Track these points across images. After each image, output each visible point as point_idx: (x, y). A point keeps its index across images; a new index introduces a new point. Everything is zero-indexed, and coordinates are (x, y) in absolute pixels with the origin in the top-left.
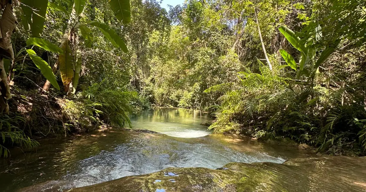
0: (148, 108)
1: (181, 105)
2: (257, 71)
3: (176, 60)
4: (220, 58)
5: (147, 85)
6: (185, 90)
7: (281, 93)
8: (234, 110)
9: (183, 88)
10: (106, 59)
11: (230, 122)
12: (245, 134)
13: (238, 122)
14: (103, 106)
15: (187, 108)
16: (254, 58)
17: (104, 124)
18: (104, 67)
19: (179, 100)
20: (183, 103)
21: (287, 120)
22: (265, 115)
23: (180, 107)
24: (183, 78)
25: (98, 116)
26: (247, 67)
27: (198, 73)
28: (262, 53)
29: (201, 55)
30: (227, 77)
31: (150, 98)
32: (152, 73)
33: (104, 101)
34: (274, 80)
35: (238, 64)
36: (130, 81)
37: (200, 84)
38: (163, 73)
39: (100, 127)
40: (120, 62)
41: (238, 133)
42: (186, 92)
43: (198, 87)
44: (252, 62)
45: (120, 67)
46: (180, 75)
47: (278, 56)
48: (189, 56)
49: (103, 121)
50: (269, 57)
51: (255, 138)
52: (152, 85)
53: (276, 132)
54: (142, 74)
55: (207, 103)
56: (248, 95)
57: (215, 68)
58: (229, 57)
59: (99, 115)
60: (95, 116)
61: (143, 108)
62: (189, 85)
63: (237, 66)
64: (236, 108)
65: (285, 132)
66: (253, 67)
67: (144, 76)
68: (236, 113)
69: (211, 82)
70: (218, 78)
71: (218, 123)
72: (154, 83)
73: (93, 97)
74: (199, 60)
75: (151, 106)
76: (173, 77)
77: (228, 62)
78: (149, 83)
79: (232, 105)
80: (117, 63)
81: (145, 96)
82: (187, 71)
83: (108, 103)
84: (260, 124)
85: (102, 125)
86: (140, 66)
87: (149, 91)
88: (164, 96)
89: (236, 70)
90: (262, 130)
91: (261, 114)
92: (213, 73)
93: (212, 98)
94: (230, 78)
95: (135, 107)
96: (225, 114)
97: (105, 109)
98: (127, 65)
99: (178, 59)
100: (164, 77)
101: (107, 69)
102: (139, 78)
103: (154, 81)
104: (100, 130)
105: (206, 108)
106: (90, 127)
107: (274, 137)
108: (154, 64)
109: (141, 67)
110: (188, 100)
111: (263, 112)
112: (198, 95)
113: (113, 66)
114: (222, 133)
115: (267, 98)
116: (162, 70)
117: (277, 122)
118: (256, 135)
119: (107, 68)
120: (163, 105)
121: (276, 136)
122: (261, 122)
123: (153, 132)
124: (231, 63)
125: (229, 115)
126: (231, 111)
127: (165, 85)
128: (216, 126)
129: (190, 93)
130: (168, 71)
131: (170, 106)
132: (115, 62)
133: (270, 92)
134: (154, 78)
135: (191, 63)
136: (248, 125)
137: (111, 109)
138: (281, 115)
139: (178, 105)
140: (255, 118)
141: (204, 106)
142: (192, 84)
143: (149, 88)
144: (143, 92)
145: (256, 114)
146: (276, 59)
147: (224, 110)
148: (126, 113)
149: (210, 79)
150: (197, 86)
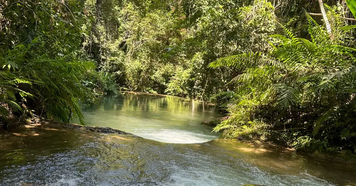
0: (114, 94)
1: (170, 90)
2: (305, 35)
3: (165, 12)
4: (241, 10)
5: (114, 54)
6: (179, 64)
7: (342, 73)
8: (259, 100)
9: (175, 63)
10: (40, 3)
11: (252, 120)
12: (275, 141)
13: (264, 121)
14: (34, 85)
15: (180, 96)
16: (300, 12)
17: (35, 116)
18: (35, 16)
19: (167, 82)
20: (173, 88)
21: (349, 120)
22: (312, 111)
23: (168, 94)
24: (175, 44)
25: (25, 103)
26: (288, 27)
27: (202, 35)
28: (316, 2)
29: (208, 3)
30: (251, 43)
31: (117, 76)
32: (122, 32)
33: (35, 76)
34: (333, 51)
35: (272, 21)
36: (82, 46)
37: (204, 54)
38: (141, 34)
39: (28, 120)
40: (65, 9)
41: (263, 138)
42: (180, 69)
43: (201, 60)
44: (297, 18)
45: (64, 18)
46: (170, 39)
47: (343, 10)
48: (187, 4)
49: (33, 111)
50: (326, 10)
51: (293, 149)
52: (121, 54)
53: (330, 140)
54: (104, 33)
55: (215, 88)
56: (285, 75)
57: (231, 26)
58: (257, 9)
59: (25, 100)
60: (20, 101)
61: (106, 93)
62: (185, 57)
63: (270, 25)
64: (264, 97)
65: (344, 140)
66: (299, 28)
67: (109, 37)
68: (262, 106)
69: (223, 52)
70: (235, 46)
71: (231, 122)
72: (125, 50)
73: (16, 69)
74: (204, 12)
75: (119, 90)
76: (158, 42)
77: (255, 17)
78: (116, 50)
79: (256, 93)
80: (58, 11)
81: (109, 72)
82: (183, 32)
83: (43, 80)
84: (303, 126)
85: (31, 117)
86: (101, 19)
87: (116, 65)
88: (142, 74)
89: (268, 32)
90: (306, 136)
91: (306, 108)
92: (227, 36)
93: (223, 81)
94: (257, 46)
95: (92, 91)
96: (244, 107)
97: (36, 90)
98: (77, 14)
99: (169, 9)
100: (142, 41)
101: (41, 20)
102: (99, 40)
103: (126, 47)
104: (27, 126)
105: (214, 97)
106: (11, 119)
107: (324, 148)
108: (127, 17)
109: (102, 21)
110: (184, 82)
111: (308, 105)
112: (199, 74)
113: (53, 16)
114: (237, 138)
115: (317, 81)
116: (139, 29)
117: (333, 122)
118: (295, 143)
119: (40, 18)
120: (141, 89)
121: (328, 147)
122: (305, 123)
123: (119, 132)
124: (260, 19)
125: (251, 109)
126: (253, 103)
127: (144, 55)
128: (228, 126)
129: (186, 71)
130: (151, 31)
131: (152, 91)
132: (55, 8)
133: (323, 71)
134: (125, 42)
135: (189, 17)
136: (283, 126)
137: (49, 91)
138: (340, 112)
139: (166, 91)
140: (295, 117)
141: (209, 92)
142: (190, 55)
143: (117, 59)
144: (105, 66)
145: (296, 108)
146: (339, 14)
147: (242, 99)
148: (74, 99)
149: (221, 48)
150: (199, 58)
